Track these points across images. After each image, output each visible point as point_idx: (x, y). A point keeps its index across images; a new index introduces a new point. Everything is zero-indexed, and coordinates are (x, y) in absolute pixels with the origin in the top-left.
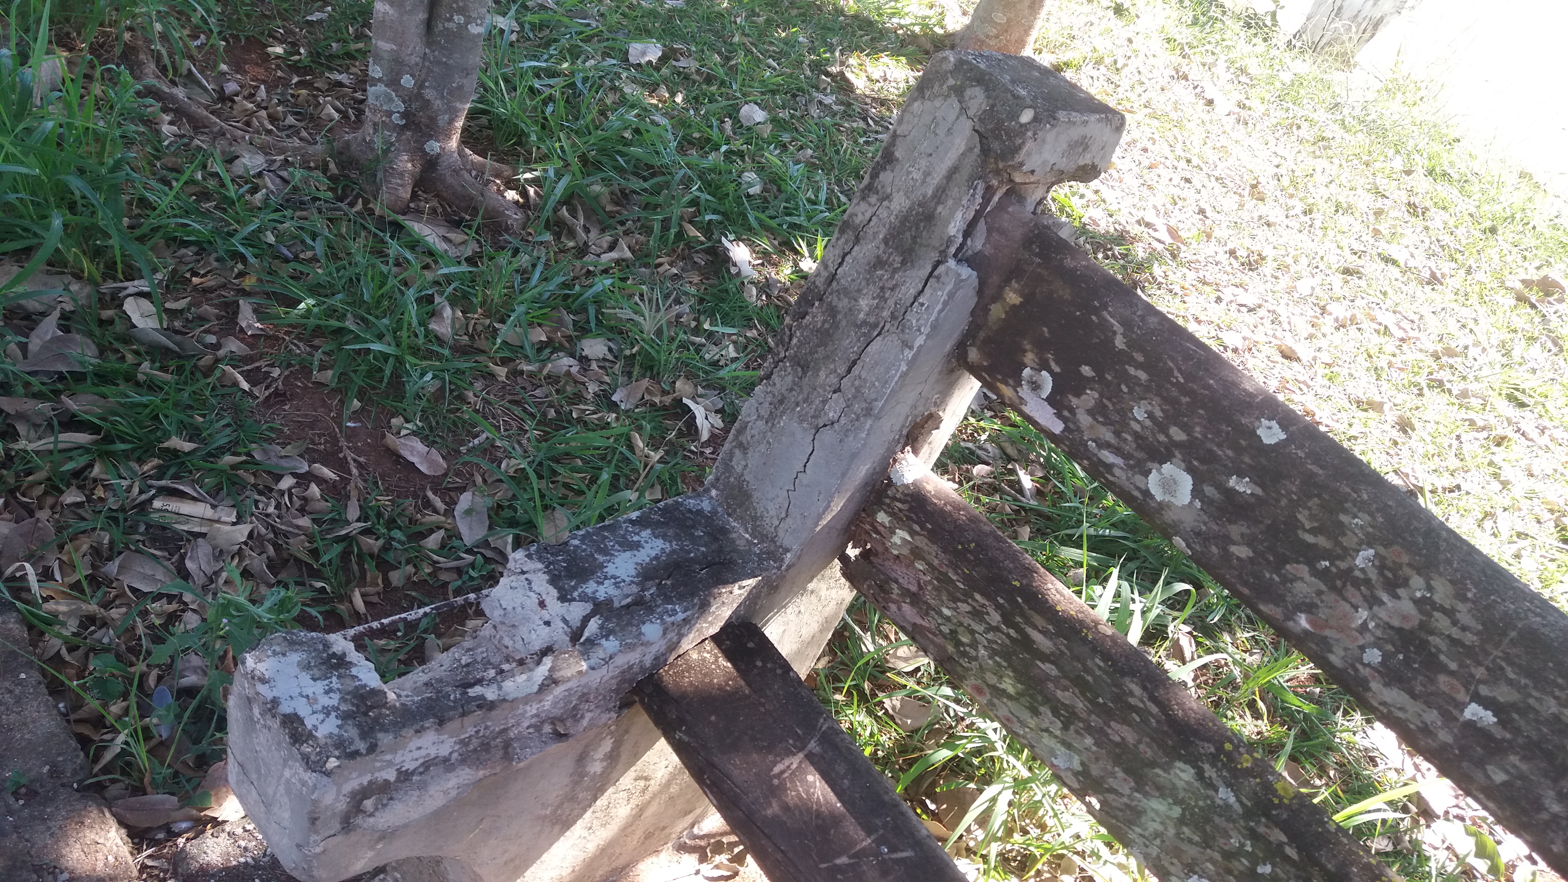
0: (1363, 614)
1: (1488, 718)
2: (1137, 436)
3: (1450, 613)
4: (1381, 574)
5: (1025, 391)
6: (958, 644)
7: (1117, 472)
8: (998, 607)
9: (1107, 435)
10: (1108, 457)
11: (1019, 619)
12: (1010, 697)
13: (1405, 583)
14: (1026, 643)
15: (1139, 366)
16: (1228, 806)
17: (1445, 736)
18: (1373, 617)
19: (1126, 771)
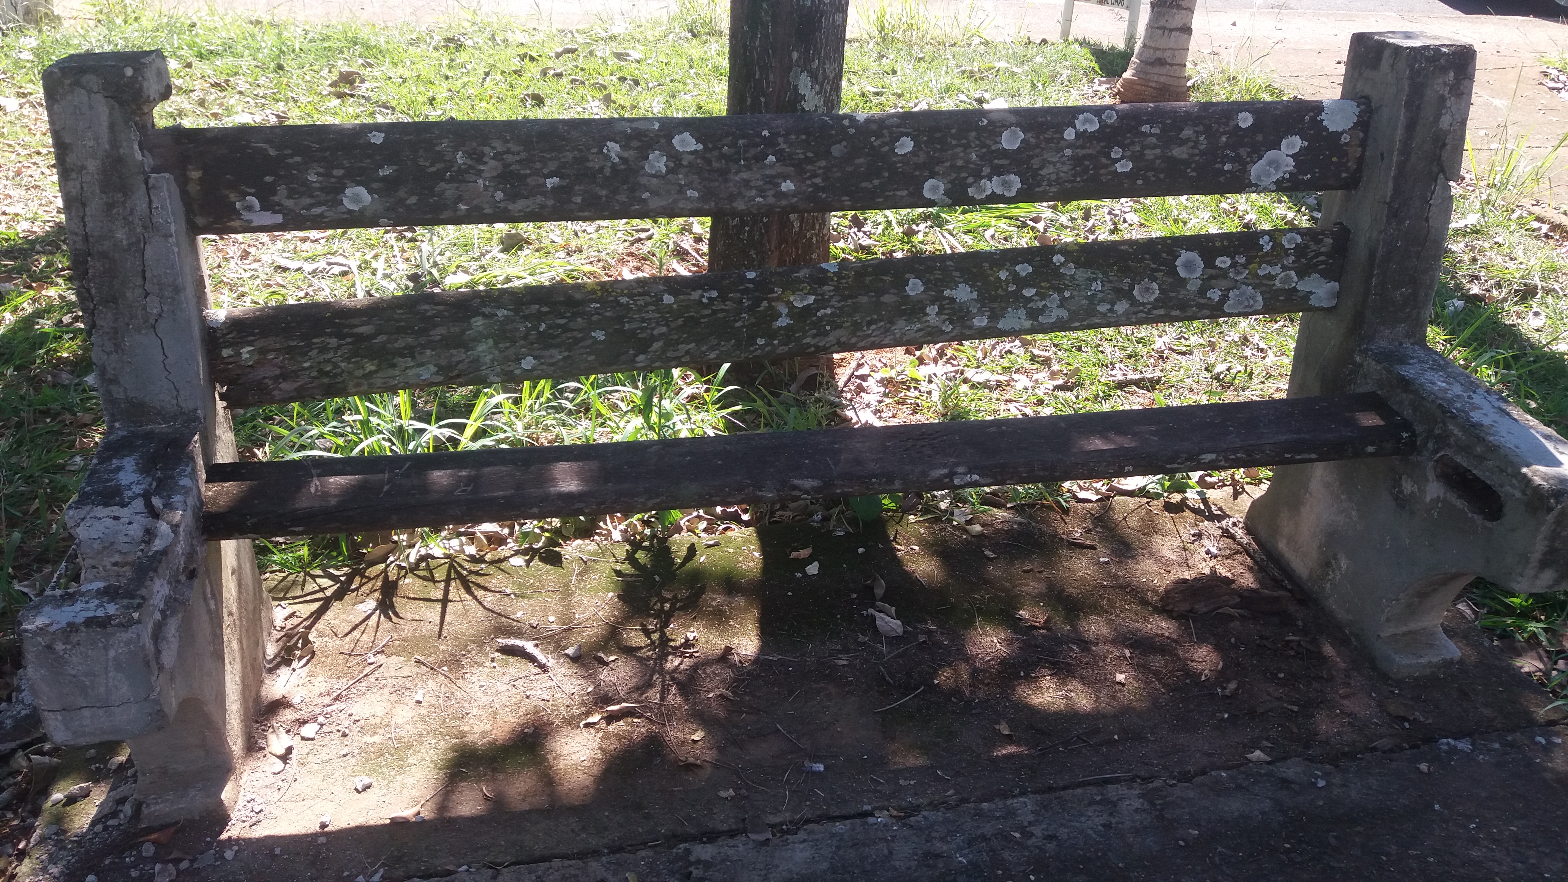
0: (480, 181)
1: (556, 180)
2: (320, 189)
3: (508, 152)
4: (472, 159)
5: (246, 215)
6: (327, 374)
7: (327, 214)
8: (330, 335)
9: (308, 201)
10: (317, 211)
11: (346, 330)
12: (376, 372)
13: (483, 154)
14: (360, 338)
15: (291, 156)
16: (506, 316)
17: (550, 202)
18: (485, 179)
19: (455, 348)
